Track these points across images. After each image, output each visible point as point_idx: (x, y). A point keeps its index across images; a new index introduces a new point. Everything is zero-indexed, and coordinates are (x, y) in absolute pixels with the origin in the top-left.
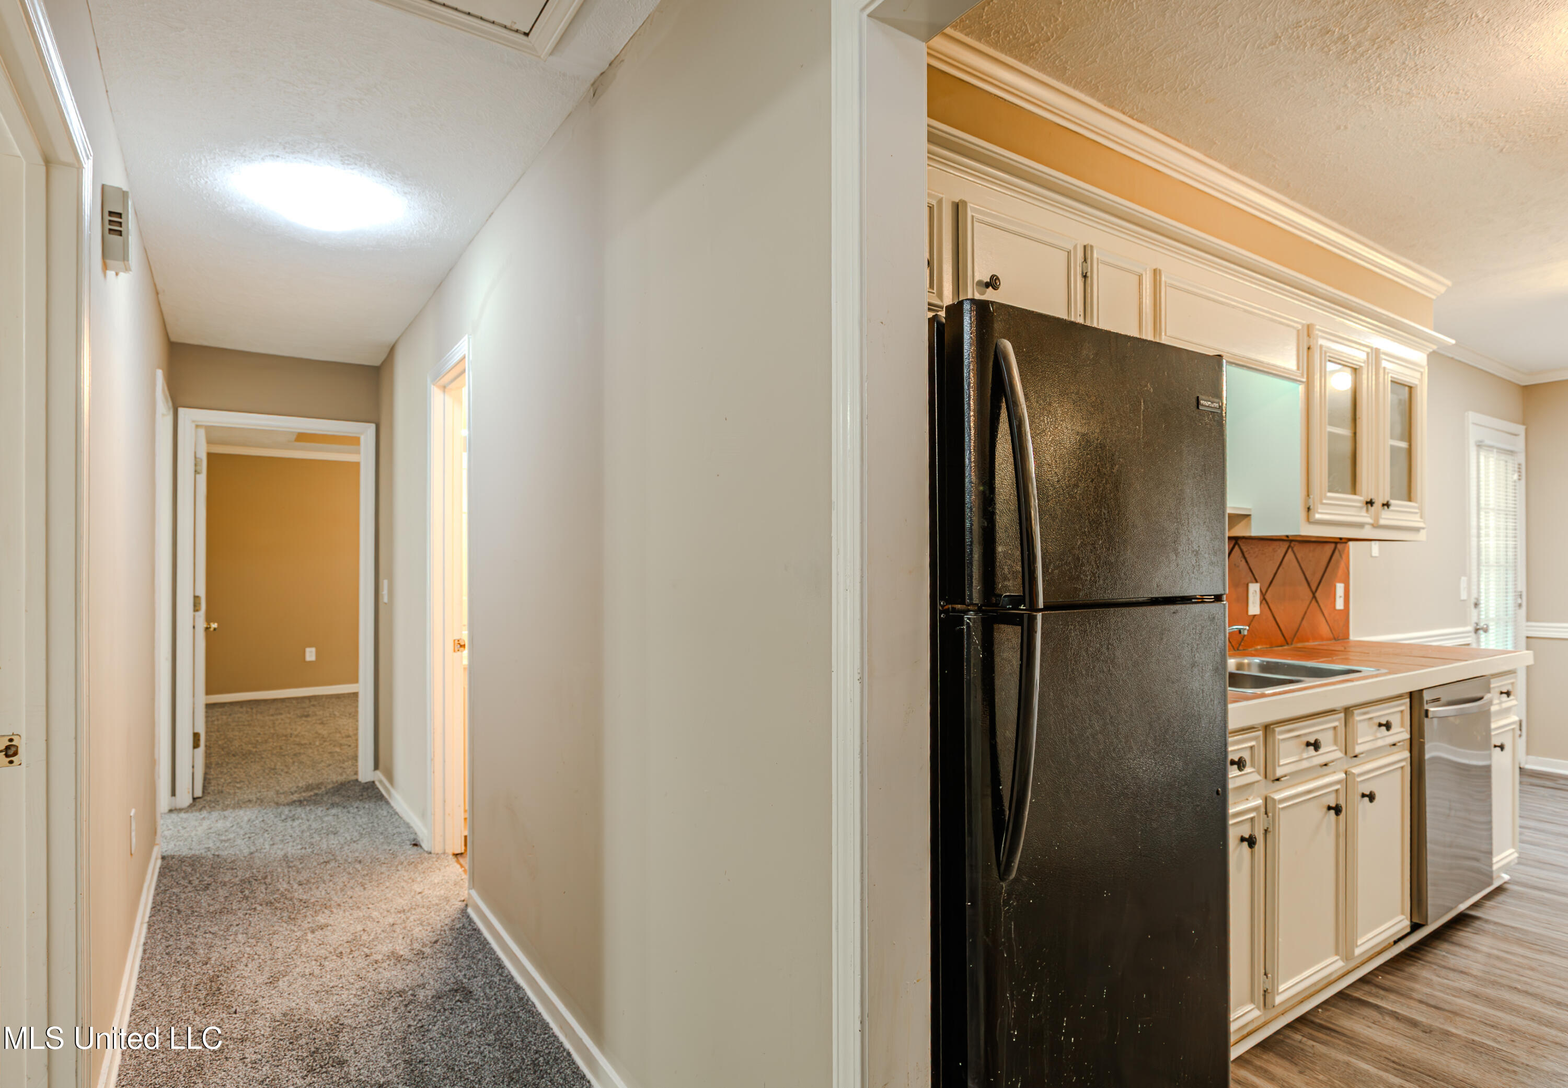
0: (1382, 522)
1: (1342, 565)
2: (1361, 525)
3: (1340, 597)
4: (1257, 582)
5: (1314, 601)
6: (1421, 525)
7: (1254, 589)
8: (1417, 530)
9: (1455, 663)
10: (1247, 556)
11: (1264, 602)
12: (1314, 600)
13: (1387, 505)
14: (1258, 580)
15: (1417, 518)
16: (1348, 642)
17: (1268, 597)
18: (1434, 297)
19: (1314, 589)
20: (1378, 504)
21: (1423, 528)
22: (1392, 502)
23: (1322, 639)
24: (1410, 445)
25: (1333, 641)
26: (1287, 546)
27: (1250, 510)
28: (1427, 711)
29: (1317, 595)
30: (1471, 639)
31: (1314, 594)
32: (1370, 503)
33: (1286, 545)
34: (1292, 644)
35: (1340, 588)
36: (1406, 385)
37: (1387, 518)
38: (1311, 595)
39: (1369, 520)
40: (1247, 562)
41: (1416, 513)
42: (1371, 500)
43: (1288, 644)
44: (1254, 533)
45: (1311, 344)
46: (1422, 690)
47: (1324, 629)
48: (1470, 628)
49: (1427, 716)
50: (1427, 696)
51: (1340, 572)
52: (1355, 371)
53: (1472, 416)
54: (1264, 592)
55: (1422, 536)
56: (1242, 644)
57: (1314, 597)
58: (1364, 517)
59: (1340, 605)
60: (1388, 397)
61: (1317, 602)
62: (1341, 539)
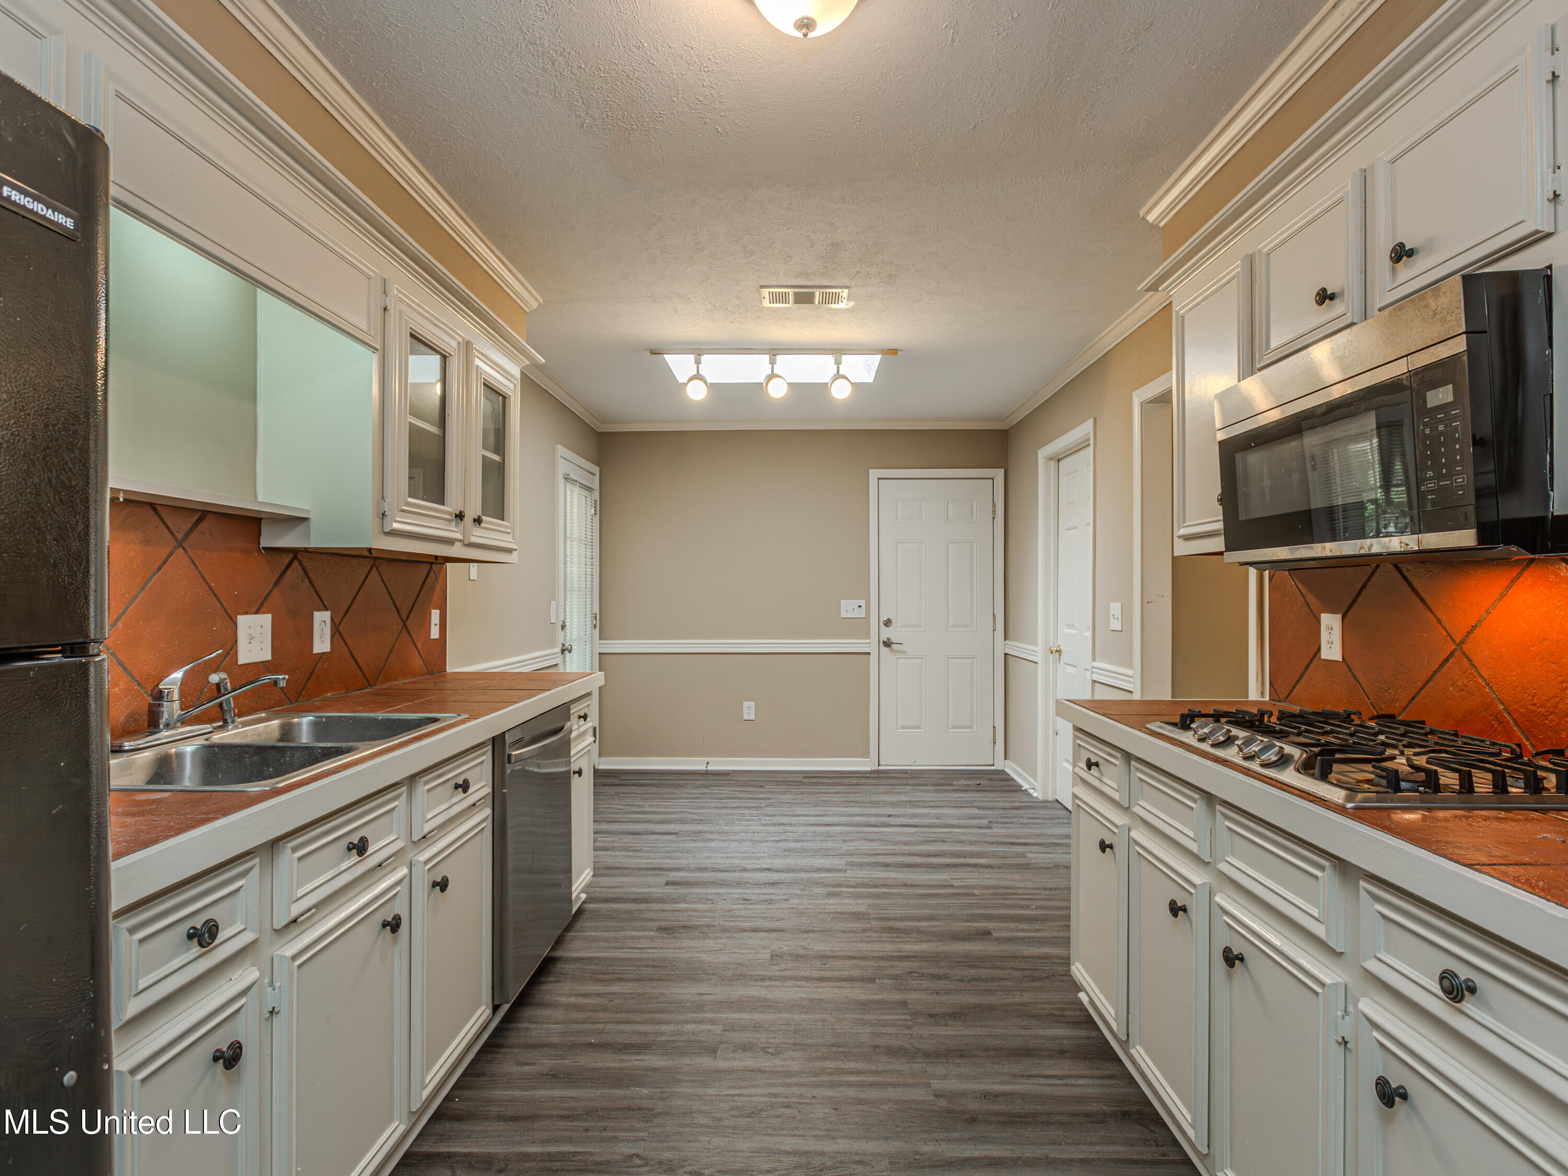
0: (474, 540)
1: (438, 588)
2: (450, 542)
3: (436, 625)
4: (327, 610)
5: (404, 630)
6: (513, 546)
7: (322, 620)
8: (509, 551)
9: (539, 694)
10: (311, 575)
11: (337, 634)
12: (404, 628)
13: (478, 521)
14: (328, 607)
15: (509, 538)
16: (445, 676)
17: (341, 628)
18: (528, 310)
19: (404, 616)
20: (468, 519)
21: (516, 550)
22: (484, 518)
23: (414, 675)
24: (504, 460)
25: (428, 676)
26: (370, 565)
27: (309, 511)
28: (510, 756)
29: (407, 623)
30: (558, 660)
31: (404, 623)
32: (460, 516)
33: (368, 563)
34: (375, 685)
35: (435, 615)
36: (500, 394)
37: (478, 535)
38: (401, 624)
39: (459, 536)
40: (311, 583)
41: (509, 533)
42: (461, 512)
43: (370, 685)
44: (313, 544)
45: (388, 305)
46: (505, 732)
47: (417, 663)
48: (558, 649)
49: (509, 762)
50: (509, 739)
51: (435, 598)
52: (444, 358)
53: (561, 450)
54: (337, 623)
55: (514, 558)
56: (303, 693)
57: (405, 626)
58: (453, 532)
59: (435, 633)
60: (479, 399)
61: (408, 631)
62: (436, 557)
